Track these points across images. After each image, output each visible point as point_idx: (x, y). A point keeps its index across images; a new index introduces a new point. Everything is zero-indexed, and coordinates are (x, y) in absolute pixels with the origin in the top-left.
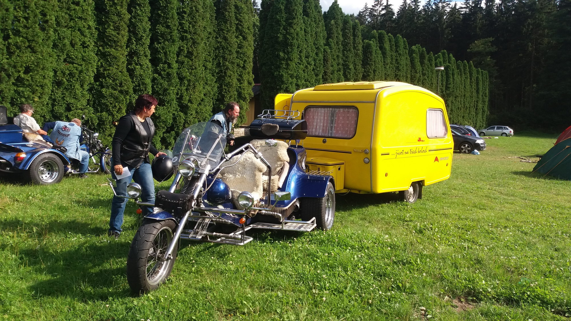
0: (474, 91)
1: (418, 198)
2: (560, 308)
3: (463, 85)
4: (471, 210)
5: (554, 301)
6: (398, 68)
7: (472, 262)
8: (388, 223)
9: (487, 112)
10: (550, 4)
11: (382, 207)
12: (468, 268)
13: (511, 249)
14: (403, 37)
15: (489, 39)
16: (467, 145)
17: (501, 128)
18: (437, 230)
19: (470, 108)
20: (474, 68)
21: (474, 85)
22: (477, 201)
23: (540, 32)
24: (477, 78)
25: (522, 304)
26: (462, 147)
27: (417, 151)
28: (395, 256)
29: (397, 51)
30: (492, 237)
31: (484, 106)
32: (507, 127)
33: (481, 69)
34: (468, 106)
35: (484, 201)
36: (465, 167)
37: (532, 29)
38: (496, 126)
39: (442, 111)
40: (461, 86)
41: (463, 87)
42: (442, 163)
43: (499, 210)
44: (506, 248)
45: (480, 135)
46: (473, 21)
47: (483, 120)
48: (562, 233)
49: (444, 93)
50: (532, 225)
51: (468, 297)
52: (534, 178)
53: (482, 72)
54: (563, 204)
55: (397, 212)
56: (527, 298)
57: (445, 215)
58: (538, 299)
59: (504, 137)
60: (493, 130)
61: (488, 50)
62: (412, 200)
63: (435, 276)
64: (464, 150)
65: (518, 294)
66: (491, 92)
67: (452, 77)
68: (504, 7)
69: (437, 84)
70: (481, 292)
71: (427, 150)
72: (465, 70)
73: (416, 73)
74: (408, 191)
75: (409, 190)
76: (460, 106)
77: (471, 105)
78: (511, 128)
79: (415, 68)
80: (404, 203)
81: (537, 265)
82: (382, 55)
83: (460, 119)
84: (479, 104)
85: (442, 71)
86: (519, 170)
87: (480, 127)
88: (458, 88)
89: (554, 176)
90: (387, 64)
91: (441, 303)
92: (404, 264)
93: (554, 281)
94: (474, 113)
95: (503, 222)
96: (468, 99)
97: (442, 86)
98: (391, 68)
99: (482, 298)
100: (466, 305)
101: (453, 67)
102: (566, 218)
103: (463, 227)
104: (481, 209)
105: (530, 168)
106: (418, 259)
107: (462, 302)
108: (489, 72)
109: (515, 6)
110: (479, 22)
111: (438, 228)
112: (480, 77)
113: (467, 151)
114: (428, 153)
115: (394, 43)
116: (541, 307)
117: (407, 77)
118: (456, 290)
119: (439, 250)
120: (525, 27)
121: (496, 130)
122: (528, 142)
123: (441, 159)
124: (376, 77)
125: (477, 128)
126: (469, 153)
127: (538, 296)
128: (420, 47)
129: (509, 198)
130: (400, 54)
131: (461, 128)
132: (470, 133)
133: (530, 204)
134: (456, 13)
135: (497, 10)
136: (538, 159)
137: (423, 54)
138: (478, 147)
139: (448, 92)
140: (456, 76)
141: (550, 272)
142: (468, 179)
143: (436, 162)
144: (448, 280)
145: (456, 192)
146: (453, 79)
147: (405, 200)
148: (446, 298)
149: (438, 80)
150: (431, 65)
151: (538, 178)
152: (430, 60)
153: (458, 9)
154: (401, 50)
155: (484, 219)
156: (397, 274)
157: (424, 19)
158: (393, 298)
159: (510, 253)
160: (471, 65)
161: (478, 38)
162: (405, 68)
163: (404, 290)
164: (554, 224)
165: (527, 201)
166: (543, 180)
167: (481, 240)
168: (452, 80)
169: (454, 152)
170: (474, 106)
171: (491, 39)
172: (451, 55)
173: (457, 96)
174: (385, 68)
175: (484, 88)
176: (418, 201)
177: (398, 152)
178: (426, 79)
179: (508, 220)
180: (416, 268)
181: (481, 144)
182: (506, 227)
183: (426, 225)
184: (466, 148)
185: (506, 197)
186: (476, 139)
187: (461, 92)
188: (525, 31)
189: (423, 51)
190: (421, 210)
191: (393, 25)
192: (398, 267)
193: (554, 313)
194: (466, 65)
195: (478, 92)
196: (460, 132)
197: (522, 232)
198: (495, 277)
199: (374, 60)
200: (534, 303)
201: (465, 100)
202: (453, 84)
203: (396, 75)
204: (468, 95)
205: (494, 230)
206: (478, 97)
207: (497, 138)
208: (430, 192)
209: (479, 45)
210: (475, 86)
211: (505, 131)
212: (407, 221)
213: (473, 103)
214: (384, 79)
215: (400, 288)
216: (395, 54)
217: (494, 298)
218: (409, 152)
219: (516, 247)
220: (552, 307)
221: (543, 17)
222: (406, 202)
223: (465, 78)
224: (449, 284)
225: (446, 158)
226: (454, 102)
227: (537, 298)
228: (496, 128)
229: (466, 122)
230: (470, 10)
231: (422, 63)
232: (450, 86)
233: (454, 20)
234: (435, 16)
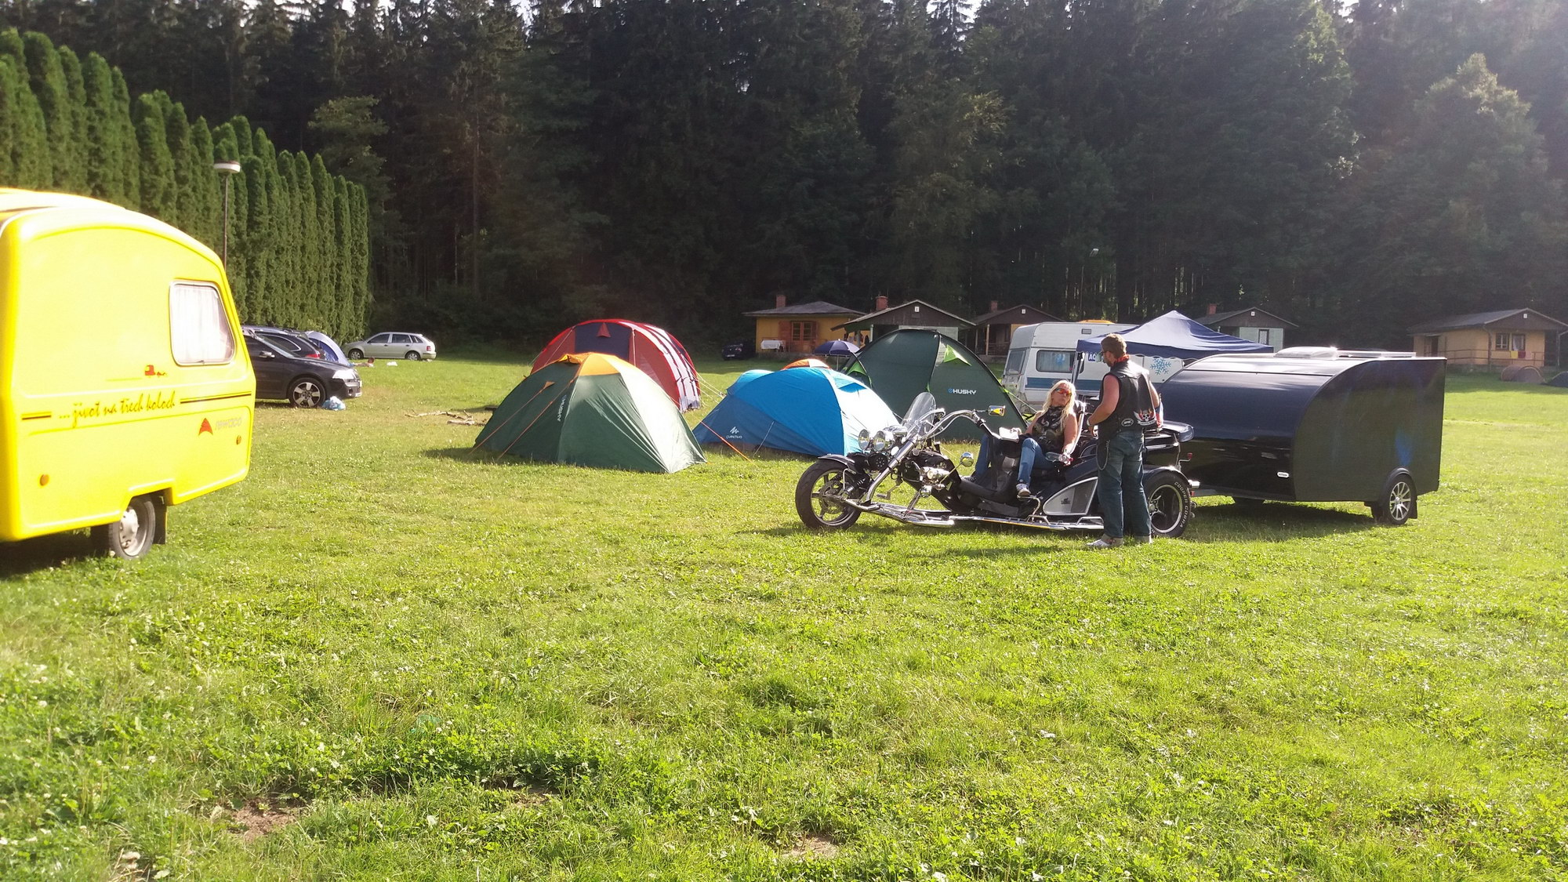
0: (331, 238)
1: (155, 541)
2: (501, 772)
3: (299, 217)
4: (308, 561)
5: (489, 759)
6: (95, 154)
7: (293, 701)
8: (52, 629)
9: (367, 296)
10: (508, 31)
11: (33, 581)
12: (283, 716)
13: (403, 649)
14: (111, 63)
15: (366, 99)
16: (309, 385)
17: (404, 338)
18: (202, 626)
19: (319, 282)
20: (327, 175)
21: (328, 221)
22: (323, 533)
23: (490, 98)
24: (337, 201)
25: (416, 782)
26: (298, 390)
27: (144, 404)
28: (63, 723)
29: (90, 103)
30: (356, 625)
31: (357, 276)
32: (420, 336)
33: (347, 180)
34: (314, 276)
35: (343, 533)
36: (302, 446)
37: (471, 89)
38: (391, 334)
39: (215, 287)
40: (291, 220)
41: (298, 224)
42: (221, 436)
43: (382, 553)
44: (389, 648)
45: (349, 356)
46: (323, 45)
47: (357, 316)
48: (526, 590)
49: (245, 237)
50: (460, 579)
51: (277, 795)
52: (476, 462)
53: (349, 186)
54: (534, 520)
55: (85, 591)
56: (428, 766)
57: (232, 583)
58: (452, 761)
59: (412, 362)
60: (383, 344)
61: (362, 128)
62: (134, 549)
63: (187, 756)
64: (302, 399)
65: (406, 759)
66: (375, 243)
67: (264, 193)
68: (402, 19)
69: (223, 210)
70: (314, 774)
71: (177, 401)
72: (301, 177)
73: (157, 172)
74: (120, 524)
75: (124, 521)
76: (291, 277)
77: (324, 275)
78: (429, 335)
79: (151, 161)
80: (108, 560)
81: (459, 677)
82: (39, 110)
83: (294, 311)
84: (344, 274)
85: (235, 175)
86: (441, 446)
87: (351, 334)
88: (284, 227)
89: (521, 456)
90: (60, 139)
91: (198, 829)
92: (90, 741)
93: (493, 708)
94: (332, 298)
95: (389, 583)
96: (312, 258)
97: (239, 219)
98: (74, 154)
99: (314, 790)
100: (271, 819)
101: (269, 167)
102: (539, 553)
103: (278, 609)
104: (334, 555)
105: (467, 438)
106: (137, 719)
107: (261, 813)
108: (368, 187)
109: (429, 23)
110: (339, 52)
111: (207, 620)
112: (345, 202)
113: (310, 401)
114: (180, 409)
115: (81, 78)
116: (459, 780)
117: (128, 184)
118: (246, 783)
119: (201, 683)
120: (455, 81)
121: (391, 345)
122: (471, 375)
123: (222, 424)
124: (21, 177)
125: (343, 337)
126: (315, 407)
127: (453, 753)
128: (168, 100)
129: (411, 519)
130: (101, 113)
131: (293, 338)
132: (318, 353)
133: (459, 530)
134: (274, 16)
135: (384, 24)
136: (489, 415)
137: (176, 121)
138: (341, 389)
139: (255, 236)
140: (276, 192)
141: (486, 689)
142: (306, 476)
143: (206, 433)
144: (222, 761)
145: (269, 515)
146: (270, 200)
147: (112, 553)
148: (218, 810)
149: (224, 199)
150: (203, 154)
151: (484, 463)
152: (198, 140)
153: (280, 5)
154: (106, 98)
155: (340, 579)
156: (65, 776)
157: (180, 17)
158: (45, 848)
159: (397, 658)
160: (318, 166)
161: (336, 92)
162: (121, 156)
163: (86, 816)
164: (511, 572)
165: (453, 522)
166: (496, 467)
167: (326, 637)
168: (264, 201)
169: (257, 405)
170: (332, 278)
171: (371, 100)
172: (261, 132)
173: (283, 249)
174: (53, 149)
175: (355, 231)
176: (157, 551)
177: (79, 409)
178: (187, 195)
179: (401, 574)
180: (129, 746)
181: (349, 381)
182: (393, 595)
183: (169, 617)
184: (307, 394)
185: (402, 517)
186: (333, 368)
187: (294, 237)
188: (454, 92)
189: (175, 112)
190: (162, 576)
191: (82, 21)
192: (71, 753)
193: (486, 786)
194: (303, 163)
195: (339, 240)
196: (290, 349)
197: (433, 602)
198: (354, 728)
199: (10, 121)
200: (441, 774)
201: (305, 259)
202: (270, 213)
203: (92, 177)
204: (312, 246)
205: (363, 605)
206: (340, 255)
207: (394, 363)
208: (194, 521)
209: (341, 114)
210: (330, 223)
211: (414, 346)
212: (112, 614)
213: (328, 269)
214: (49, 182)
215: (73, 813)
216: (85, 110)
217: (346, 782)
218: (118, 407)
219: (415, 641)
220: (483, 774)
221: (494, 61)
222: (115, 557)
223: (304, 199)
224: (227, 772)
225: (233, 422)
226: (275, 266)
227: (449, 759)
228: (390, 339)
229: (311, 323)
230: (314, 13)
231: (174, 147)
232: (259, 219)
233: (269, 35)
234: (215, 16)
